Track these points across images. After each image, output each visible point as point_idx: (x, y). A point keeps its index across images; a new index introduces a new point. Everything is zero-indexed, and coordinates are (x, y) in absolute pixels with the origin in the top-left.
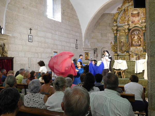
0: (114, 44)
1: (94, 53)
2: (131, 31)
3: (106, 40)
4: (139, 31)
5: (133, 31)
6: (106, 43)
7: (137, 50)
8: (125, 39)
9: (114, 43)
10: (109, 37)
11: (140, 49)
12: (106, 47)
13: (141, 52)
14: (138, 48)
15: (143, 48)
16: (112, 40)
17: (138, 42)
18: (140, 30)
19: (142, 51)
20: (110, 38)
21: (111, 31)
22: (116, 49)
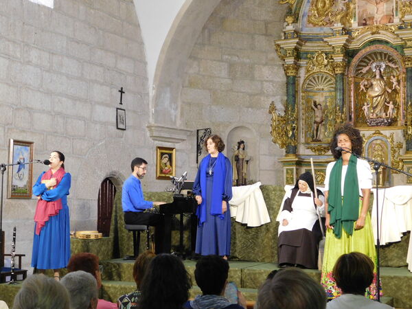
0: (283, 114)
1: (199, 149)
2: (355, 61)
3: (251, 95)
4: (390, 61)
5: (366, 60)
6: (252, 107)
7: (379, 142)
8: (330, 91)
9: (283, 108)
10: (262, 81)
11: (392, 136)
12: (251, 124)
13: (395, 151)
14: (387, 132)
15: (405, 134)
16: (274, 96)
17: (386, 108)
18: (395, 55)
19: (400, 146)
20: (269, 88)
21: (274, 55)
22: (291, 133)
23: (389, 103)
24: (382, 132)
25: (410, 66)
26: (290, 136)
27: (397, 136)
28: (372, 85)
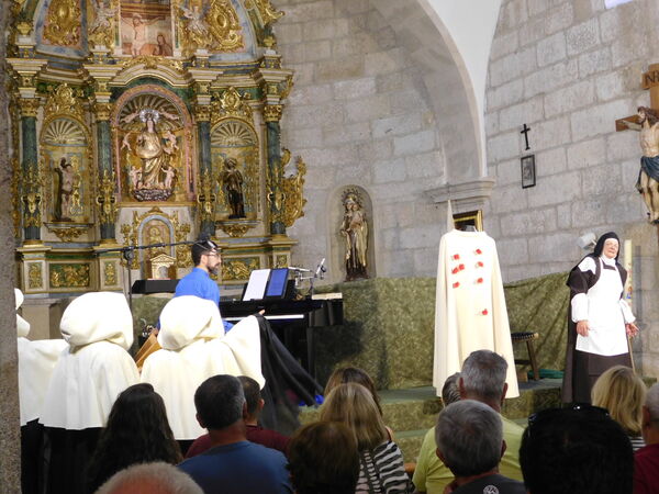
2: (120, 103)
11: (175, 216)
13: (180, 236)
14: (168, 209)
15: (196, 211)
19: (186, 229)
22: (34, 207)
23: (166, 169)
24: (161, 209)
25: (206, 119)
26: (32, 211)
27: (183, 215)
28: (144, 141)
